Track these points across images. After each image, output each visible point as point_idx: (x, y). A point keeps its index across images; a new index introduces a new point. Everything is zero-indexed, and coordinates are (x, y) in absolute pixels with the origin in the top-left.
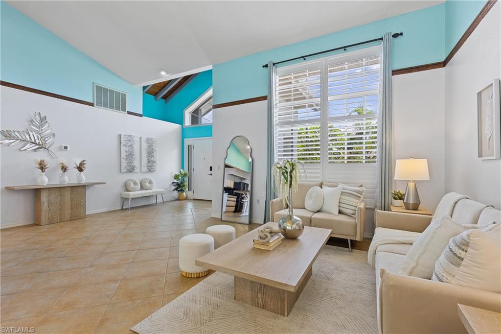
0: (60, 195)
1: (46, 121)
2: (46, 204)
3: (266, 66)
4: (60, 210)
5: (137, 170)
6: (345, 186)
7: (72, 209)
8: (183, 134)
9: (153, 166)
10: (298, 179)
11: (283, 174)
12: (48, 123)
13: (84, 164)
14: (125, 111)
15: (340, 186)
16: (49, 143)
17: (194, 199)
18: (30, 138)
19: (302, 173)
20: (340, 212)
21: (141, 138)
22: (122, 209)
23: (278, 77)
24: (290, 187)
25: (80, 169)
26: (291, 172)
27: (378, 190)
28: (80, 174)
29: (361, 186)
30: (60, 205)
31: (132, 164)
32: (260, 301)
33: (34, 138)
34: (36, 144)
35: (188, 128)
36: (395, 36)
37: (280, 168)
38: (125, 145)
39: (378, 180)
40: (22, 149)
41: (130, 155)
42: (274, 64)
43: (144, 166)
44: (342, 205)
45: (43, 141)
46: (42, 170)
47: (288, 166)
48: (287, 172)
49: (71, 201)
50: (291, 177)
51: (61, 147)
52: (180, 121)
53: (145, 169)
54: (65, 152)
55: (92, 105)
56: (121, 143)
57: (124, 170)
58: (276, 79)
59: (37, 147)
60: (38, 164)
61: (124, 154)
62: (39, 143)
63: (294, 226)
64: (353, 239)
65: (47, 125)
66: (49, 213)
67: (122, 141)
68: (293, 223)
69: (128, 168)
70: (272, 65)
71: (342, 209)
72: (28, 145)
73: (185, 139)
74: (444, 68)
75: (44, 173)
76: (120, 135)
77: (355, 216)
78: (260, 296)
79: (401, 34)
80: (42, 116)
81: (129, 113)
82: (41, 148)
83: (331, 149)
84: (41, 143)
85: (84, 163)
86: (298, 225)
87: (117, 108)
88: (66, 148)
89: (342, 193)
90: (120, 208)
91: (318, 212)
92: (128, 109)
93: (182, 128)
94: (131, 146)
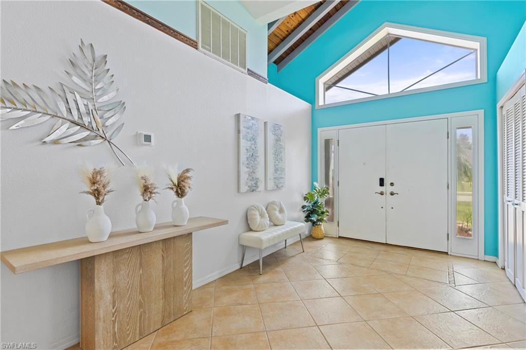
0: (141, 265)
1: (107, 67)
2: (108, 297)
4: (141, 306)
5: (261, 187)
7: (165, 296)
8: (315, 122)
9: (281, 178)
12: (110, 73)
13: (189, 178)
14: (245, 68)
16: (112, 125)
17: (340, 237)
18: (69, 111)
21: (265, 124)
22: (241, 268)
25: (180, 190)
28: (179, 204)
30: (141, 293)
31: (254, 176)
33: (78, 109)
34: (83, 126)
35: (324, 108)
38: (245, 138)
40: (47, 139)
41: (253, 157)
43: (270, 179)
45: (99, 120)
46: (97, 198)
49: (164, 276)
51: (137, 135)
53: (271, 184)
54: (146, 149)
55: (194, 44)
56: (239, 132)
57: (244, 188)
59: (86, 133)
60: (88, 182)
61: (243, 156)
62: (90, 123)
65: (107, 79)
66: (114, 322)
67: (242, 128)
69: (250, 184)
72: (64, 128)
73: (318, 130)
75: (101, 207)
76: (238, 116)
80: (99, 53)
81: (251, 73)
82: (95, 138)
84: (94, 125)
85: (188, 175)
87: (234, 60)
88: (148, 138)
90: (238, 267)
92: (249, 65)
93: (313, 109)
94: (253, 139)
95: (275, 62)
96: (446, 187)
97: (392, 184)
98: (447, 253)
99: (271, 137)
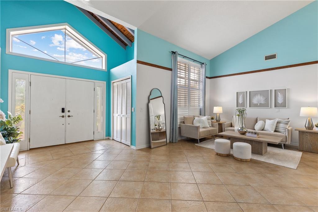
3: (174, 53)
96: (93, 112)
97: (69, 111)
98: (93, 140)
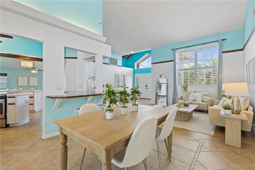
3: (173, 50)
6: (204, 93)
8: (134, 73)
10: (188, 90)
11: (184, 88)
15: (202, 92)
19: (190, 88)
20: (202, 101)
21: (121, 75)
23: (177, 53)
24: (186, 92)
26: (186, 87)
27: (217, 94)
29: (210, 92)
31: (119, 84)
32: (180, 119)
35: (136, 70)
36: (223, 40)
37: (183, 86)
38: (117, 78)
39: (217, 90)
41: (118, 81)
42: (176, 49)
43: (122, 85)
44: (202, 99)
47: (185, 86)
48: (185, 88)
50: (186, 89)
52: (133, 67)
55: (108, 64)
56: (116, 77)
57: (117, 87)
58: (177, 54)
61: (117, 81)
63: (187, 103)
64: (207, 109)
68: (187, 102)
70: (175, 49)
71: (203, 100)
73: (135, 74)
74: (242, 51)
76: (116, 74)
77: (208, 102)
78: (179, 118)
79: (226, 39)
81: (118, 66)
83: (199, 78)
86: (188, 102)
87: (115, 65)
89: (203, 95)
91: (194, 101)
92: (118, 65)
93: (134, 70)
94: (119, 78)
95: (126, 58)
97: (148, 86)
99: (122, 77)
